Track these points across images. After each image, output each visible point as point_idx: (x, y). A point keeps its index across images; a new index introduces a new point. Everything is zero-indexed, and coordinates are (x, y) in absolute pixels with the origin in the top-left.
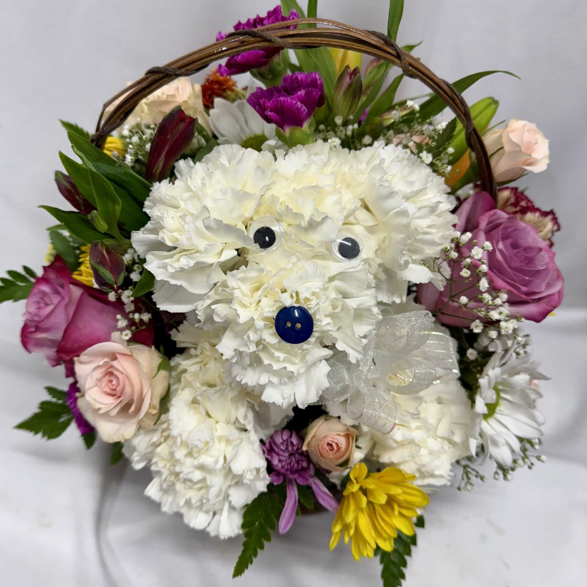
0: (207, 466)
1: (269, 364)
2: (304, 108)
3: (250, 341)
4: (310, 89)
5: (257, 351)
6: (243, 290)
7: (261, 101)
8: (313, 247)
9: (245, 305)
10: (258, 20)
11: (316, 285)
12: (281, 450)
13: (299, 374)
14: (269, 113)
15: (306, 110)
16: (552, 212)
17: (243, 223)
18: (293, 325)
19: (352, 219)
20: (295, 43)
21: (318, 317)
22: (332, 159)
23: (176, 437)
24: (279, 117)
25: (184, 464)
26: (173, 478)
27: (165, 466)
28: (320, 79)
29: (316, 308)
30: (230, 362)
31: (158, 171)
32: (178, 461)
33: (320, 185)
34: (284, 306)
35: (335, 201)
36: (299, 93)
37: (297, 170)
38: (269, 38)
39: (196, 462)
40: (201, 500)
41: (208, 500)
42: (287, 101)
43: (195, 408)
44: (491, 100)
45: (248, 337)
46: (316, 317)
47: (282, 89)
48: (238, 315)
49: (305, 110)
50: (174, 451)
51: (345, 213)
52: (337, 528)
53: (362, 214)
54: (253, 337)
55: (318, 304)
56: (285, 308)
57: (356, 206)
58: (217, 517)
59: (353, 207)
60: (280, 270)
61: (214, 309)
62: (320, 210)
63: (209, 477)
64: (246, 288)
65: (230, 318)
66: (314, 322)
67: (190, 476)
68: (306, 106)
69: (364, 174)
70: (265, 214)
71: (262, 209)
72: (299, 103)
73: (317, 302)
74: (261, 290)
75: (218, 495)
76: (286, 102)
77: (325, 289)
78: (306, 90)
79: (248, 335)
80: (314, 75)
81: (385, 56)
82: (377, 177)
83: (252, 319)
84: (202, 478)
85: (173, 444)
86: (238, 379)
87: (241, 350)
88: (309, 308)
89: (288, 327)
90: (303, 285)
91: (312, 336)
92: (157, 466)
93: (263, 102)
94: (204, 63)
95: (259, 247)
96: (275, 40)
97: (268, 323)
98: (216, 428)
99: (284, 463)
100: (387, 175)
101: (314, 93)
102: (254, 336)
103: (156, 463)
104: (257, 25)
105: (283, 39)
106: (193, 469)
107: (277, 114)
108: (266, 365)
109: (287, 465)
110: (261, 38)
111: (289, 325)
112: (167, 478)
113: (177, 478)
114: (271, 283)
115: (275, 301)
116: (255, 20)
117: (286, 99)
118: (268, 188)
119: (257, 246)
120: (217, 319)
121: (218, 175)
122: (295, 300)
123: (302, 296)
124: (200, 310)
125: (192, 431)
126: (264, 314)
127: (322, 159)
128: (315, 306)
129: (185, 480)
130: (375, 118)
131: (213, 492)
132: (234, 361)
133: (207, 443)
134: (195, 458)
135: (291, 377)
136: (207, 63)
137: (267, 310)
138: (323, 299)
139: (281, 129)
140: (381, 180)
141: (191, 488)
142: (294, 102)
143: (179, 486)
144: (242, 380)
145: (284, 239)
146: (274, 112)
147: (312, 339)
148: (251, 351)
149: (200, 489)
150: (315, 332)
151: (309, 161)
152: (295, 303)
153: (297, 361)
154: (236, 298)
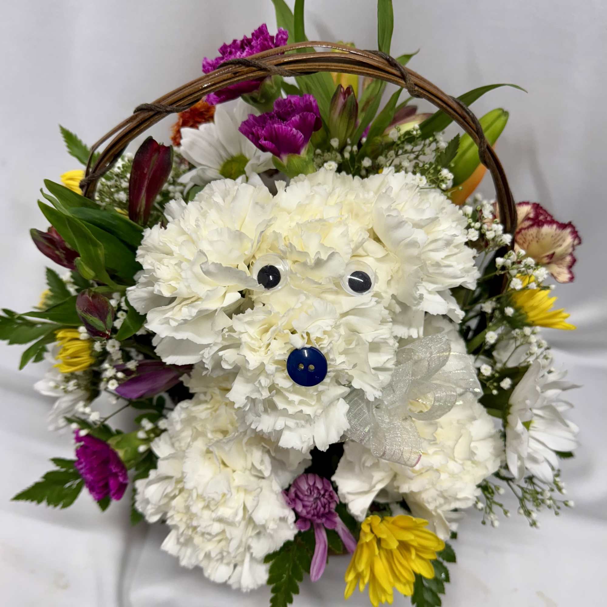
0: (226, 518)
1: (285, 409)
2: (300, 134)
3: (262, 387)
4: (305, 113)
5: (270, 396)
6: (251, 334)
7: (254, 130)
8: (320, 284)
9: (254, 349)
10: (245, 41)
11: (326, 323)
12: (306, 495)
13: (315, 416)
14: (264, 142)
15: (303, 136)
16: (570, 225)
17: (244, 262)
18: (306, 367)
19: (360, 251)
20: (292, 70)
21: (331, 357)
22: (337, 188)
23: (192, 490)
24: (274, 145)
25: (201, 517)
26: (190, 532)
27: (181, 520)
28: (315, 101)
29: (329, 348)
30: (243, 410)
31: (142, 210)
32: (195, 515)
33: (325, 218)
34: (295, 348)
35: (341, 234)
36: (293, 119)
37: (300, 202)
38: (263, 66)
39: (214, 515)
40: (221, 553)
41: (228, 553)
42: (282, 128)
43: (210, 458)
44: (500, 112)
45: (260, 383)
46: (329, 357)
47: (275, 115)
48: (247, 361)
49: (301, 136)
50: (191, 506)
51: (353, 246)
52: (351, 577)
53: (372, 245)
54: (264, 381)
55: (331, 343)
56: (296, 350)
57: (364, 239)
58: (238, 569)
59: (361, 239)
60: (289, 311)
61: (222, 356)
62: (325, 245)
63: (228, 529)
64: (253, 331)
65: (239, 365)
66: (328, 362)
67: (209, 530)
68: (302, 132)
69: (372, 203)
70: (267, 251)
71: (265, 246)
72: (294, 129)
73: (329, 341)
74: (269, 333)
75: (238, 547)
76: (281, 130)
77: (337, 327)
78: (301, 114)
79: (260, 381)
80: (308, 97)
81: (388, 77)
82: (384, 205)
83: (263, 364)
84: (221, 531)
85: (188, 497)
86: (253, 427)
87: (253, 397)
88: (322, 348)
89: (302, 370)
90: (313, 325)
91: (326, 376)
92: (173, 519)
93: (255, 130)
94: (195, 97)
95: (263, 287)
96: (270, 68)
97: (279, 366)
98: (233, 478)
99: (309, 509)
100: (395, 203)
101: (309, 118)
102: (266, 381)
103: (172, 516)
104: (245, 47)
105: (279, 67)
106: (211, 522)
107: (272, 142)
108: (280, 410)
109: (313, 510)
110: (255, 67)
111: (302, 367)
112: (185, 532)
113: (195, 531)
114: (279, 324)
115: (285, 344)
116: (242, 41)
117: (280, 126)
118: (268, 224)
119: (262, 286)
120: (225, 366)
121: (213, 214)
122: (306, 341)
123: (313, 337)
124: (208, 358)
125: (208, 483)
126: (274, 358)
127: (326, 189)
128: (328, 346)
129: (203, 534)
130: (376, 138)
131: (234, 544)
132: (247, 408)
133: (224, 495)
134: (213, 511)
135: (309, 420)
136: (199, 98)
137: (278, 353)
138: (336, 338)
139: (278, 158)
140: (389, 209)
141: (209, 540)
142: (289, 128)
143: (197, 540)
144: (257, 427)
145: (290, 277)
146: (268, 140)
147: (327, 380)
148: (263, 398)
149: (220, 541)
150: (329, 372)
151: (311, 192)
152: (307, 343)
153: (313, 403)
154: (243, 343)
